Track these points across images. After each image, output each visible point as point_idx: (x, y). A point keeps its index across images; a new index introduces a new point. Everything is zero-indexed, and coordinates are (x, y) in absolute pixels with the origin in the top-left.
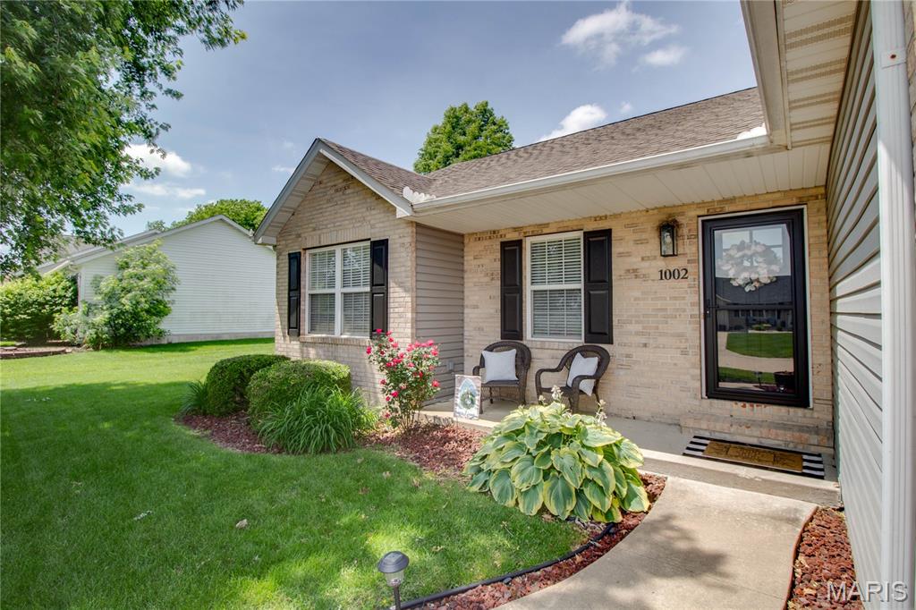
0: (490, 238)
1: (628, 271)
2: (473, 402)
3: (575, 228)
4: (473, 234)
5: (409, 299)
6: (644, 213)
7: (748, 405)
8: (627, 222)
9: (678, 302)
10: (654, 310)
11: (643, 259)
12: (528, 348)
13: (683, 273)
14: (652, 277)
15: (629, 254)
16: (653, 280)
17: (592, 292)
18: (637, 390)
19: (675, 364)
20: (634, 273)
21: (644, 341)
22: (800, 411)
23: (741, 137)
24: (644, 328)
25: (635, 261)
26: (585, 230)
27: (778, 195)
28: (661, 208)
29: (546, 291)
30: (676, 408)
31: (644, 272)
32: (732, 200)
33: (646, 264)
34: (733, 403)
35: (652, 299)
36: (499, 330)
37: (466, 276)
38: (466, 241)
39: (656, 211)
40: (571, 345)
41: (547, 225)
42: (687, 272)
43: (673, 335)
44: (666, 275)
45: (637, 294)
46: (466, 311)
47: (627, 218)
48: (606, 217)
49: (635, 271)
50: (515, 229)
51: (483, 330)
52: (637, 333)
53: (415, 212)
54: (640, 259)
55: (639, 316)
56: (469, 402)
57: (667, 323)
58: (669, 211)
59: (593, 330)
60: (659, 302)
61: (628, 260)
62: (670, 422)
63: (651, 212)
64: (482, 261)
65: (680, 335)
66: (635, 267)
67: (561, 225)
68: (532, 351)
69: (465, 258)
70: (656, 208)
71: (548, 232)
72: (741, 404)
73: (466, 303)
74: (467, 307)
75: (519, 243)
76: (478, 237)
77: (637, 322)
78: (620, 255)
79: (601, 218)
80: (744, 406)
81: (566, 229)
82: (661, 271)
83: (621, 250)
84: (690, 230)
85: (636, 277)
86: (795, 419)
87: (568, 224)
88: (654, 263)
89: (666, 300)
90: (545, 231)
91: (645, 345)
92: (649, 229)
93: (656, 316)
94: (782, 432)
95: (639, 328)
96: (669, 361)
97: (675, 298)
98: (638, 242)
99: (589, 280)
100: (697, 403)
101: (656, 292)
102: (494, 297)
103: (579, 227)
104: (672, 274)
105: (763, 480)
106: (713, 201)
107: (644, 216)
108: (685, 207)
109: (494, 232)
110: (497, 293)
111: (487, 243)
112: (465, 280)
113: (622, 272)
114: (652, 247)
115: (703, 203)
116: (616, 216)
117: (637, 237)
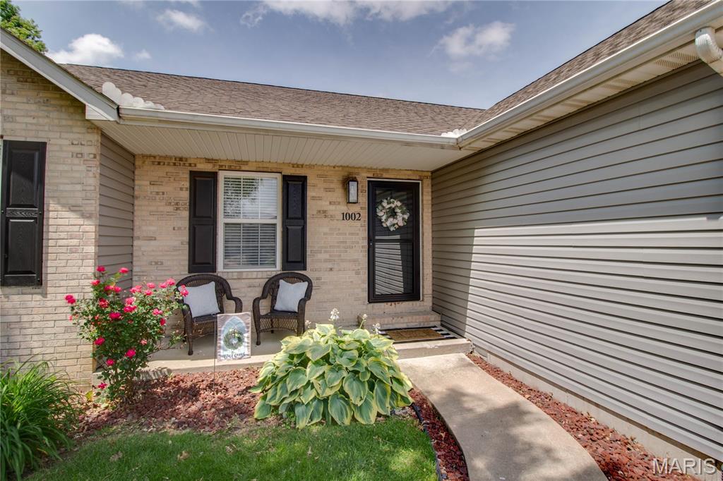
0: (175, 164)
1: (320, 211)
2: (240, 340)
3: (274, 170)
4: (150, 156)
5: (92, 228)
6: (332, 168)
7: (393, 304)
8: (319, 173)
9: (354, 237)
10: (338, 242)
11: (330, 203)
12: (225, 280)
13: (357, 216)
14: (337, 218)
15: (320, 198)
16: (337, 220)
17: (289, 227)
18: (325, 305)
19: (352, 282)
20: (324, 213)
21: (330, 266)
22: (417, 303)
23: (444, 135)
24: (330, 256)
25: (324, 205)
26: (283, 174)
27: (410, 172)
28: (345, 167)
29: (240, 224)
30: (352, 313)
31: (331, 213)
32: (386, 170)
33: (332, 207)
34: (385, 304)
35: (337, 234)
36: (187, 263)
37: (136, 202)
38: (138, 163)
39: (341, 168)
40: (268, 273)
41: (246, 163)
42: (360, 215)
43: (350, 261)
44: (347, 216)
45: (326, 230)
46: (135, 243)
47: (319, 170)
48: (302, 166)
49: (325, 212)
50: (208, 160)
51: (162, 264)
52: (326, 261)
53: (120, 117)
54: (328, 203)
55: (326, 247)
56: (235, 342)
57: (346, 252)
58: (351, 170)
59: (290, 259)
60: (341, 237)
61: (319, 203)
62: (347, 324)
63: (337, 168)
64: (161, 189)
65: (355, 261)
66: (325, 209)
67: (260, 165)
68: (229, 281)
69: (137, 182)
70: (341, 166)
71: (247, 169)
72: (389, 304)
73: (137, 233)
74: (138, 238)
75: (214, 176)
76: (158, 161)
77: (326, 252)
78: (314, 198)
79: (298, 166)
80: (391, 305)
81: (265, 170)
82: (343, 214)
83: (314, 194)
84: (362, 186)
85: (326, 217)
86: (416, 308)
87: (268, 165)
88: (338, 207)
89: (346, 234)
90: (243, 168)
91: (331, 269)
92: (335, 181)
93: (339, 247)
94: (417, 317)
95: (327, 256)
96: (348, 280)
97: (352, 234)
98: (327, 190)
99: (287, 216)
100: (365, 307)
101: (339, 229)
102: (179, 228)
103: (278, 170)
104: (350, 217)
105: (439, 347)
106: (377, 169)
107: (332, 171)
108: (360, 170)
109: (181, 159)
110: (185, 224)
111: (171, 169)
112: (136, 208)
113: (315, 213)
114: (338, 194)
115: (371, 169)
116: (311, 166)
117: (326, 185)
